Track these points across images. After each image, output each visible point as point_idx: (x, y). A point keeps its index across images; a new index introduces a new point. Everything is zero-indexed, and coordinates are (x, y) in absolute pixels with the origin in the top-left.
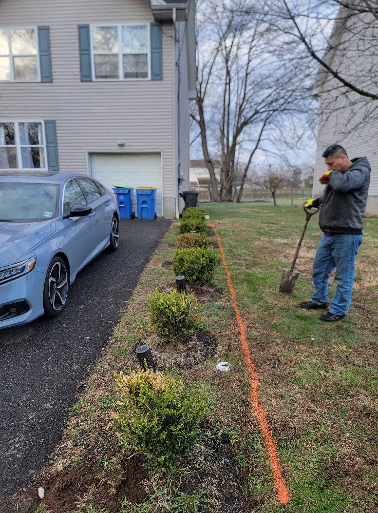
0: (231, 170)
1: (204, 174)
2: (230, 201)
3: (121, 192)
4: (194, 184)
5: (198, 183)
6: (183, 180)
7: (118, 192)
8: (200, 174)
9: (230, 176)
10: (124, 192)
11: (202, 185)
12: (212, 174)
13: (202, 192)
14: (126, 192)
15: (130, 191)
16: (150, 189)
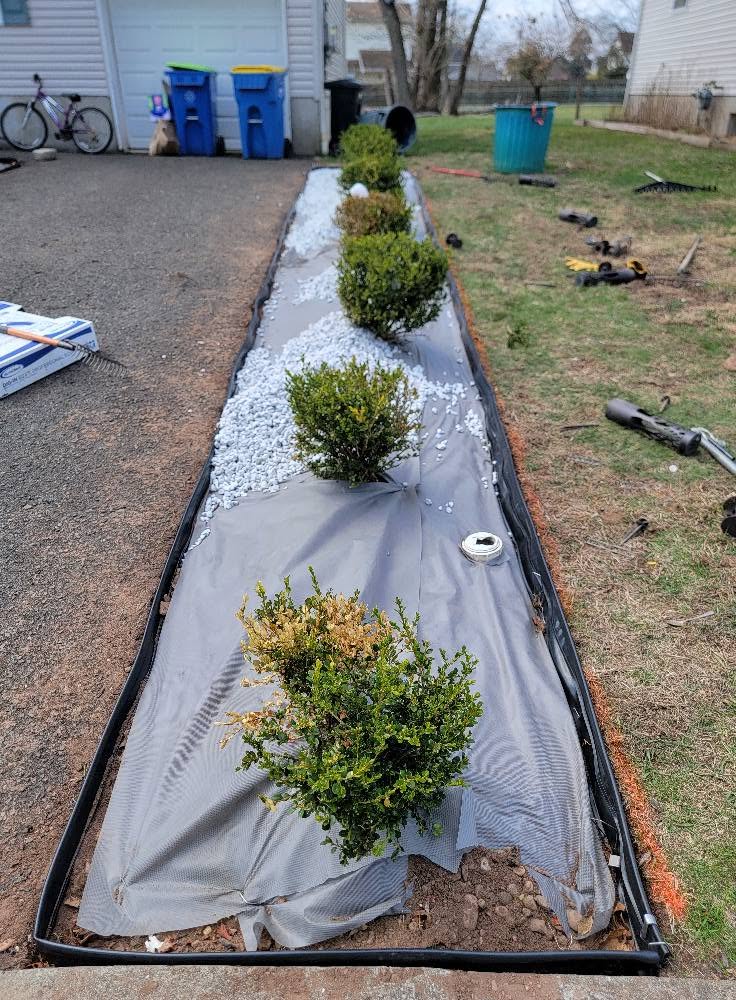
0: (438, 30)
1: (379, 40)
2: (437, 110)
3: (187, 81)
4: (353, 65)
5: (361, 64)
6: (334, 50)
7: (179, 84)
8: (367, 38)
9: (436, 45)
10: (193, 84)
11: (370, 70)
12: (398, 40)
13: (370, 86)
14: (200, 81)
15: (208, 77)
16: (264, 72)
